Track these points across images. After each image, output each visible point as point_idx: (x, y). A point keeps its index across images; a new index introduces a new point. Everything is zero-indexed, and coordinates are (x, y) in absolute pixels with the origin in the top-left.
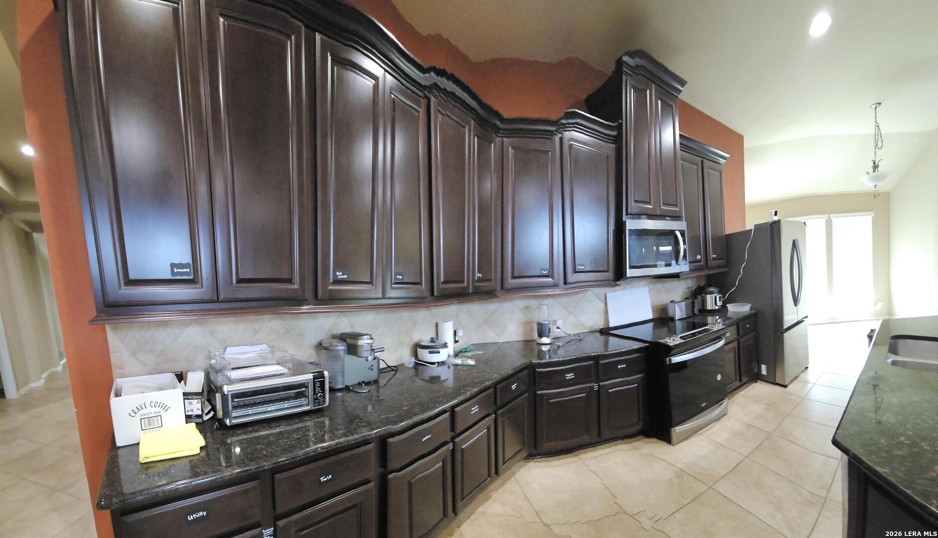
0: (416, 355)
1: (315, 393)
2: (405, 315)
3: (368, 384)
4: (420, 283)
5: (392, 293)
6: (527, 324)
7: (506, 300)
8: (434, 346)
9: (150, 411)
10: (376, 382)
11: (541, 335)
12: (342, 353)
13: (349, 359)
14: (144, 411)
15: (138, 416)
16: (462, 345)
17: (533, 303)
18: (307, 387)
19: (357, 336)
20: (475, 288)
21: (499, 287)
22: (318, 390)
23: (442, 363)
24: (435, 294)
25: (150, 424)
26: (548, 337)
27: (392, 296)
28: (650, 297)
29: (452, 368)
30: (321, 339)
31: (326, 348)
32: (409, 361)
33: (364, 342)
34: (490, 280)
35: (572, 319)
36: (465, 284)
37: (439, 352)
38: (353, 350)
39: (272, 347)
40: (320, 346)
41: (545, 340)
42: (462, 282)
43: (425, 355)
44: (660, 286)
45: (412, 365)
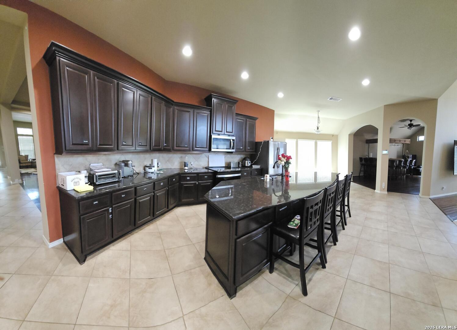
0: (145, 169)
1: (118, 176)
2: (142, 156)
3: (131, 176)
4: (147, 146)
5: (138, 148)
6: (181, 163)
7: (174, 153)
8: (150, 167)
9: (76, 180)
10: (132, 176)
11: (185, 166)
12: (123, 166)
13: (126, 168)
14: (75, 180)
15: (73, 182)
16: (160, 168)
17: (183, 155)
18: (116, 174)
19: (128, 161)
20: (164, 148)
21: (172, 149)
22: (119, 175)
23: (152, 173)
24: (151, 149)
25: (76, 184)
26: (187, 167)
27: (138, 149)
28: (225, 159)
29: (156, 174)
30: (116, 162)
31: (118, 165)
32: (142, 171)
33: (130, 162)
34: (169, 146)
35: (196, 163)
36: (161, 147)
37: (152, 169)
38: (126, 165)
39: (103, 164)
40: (116, 164)
41: (186, 168)
42: (160, 146)
43: (148, 170)
44: (229, 156)
45: (143, 173)
